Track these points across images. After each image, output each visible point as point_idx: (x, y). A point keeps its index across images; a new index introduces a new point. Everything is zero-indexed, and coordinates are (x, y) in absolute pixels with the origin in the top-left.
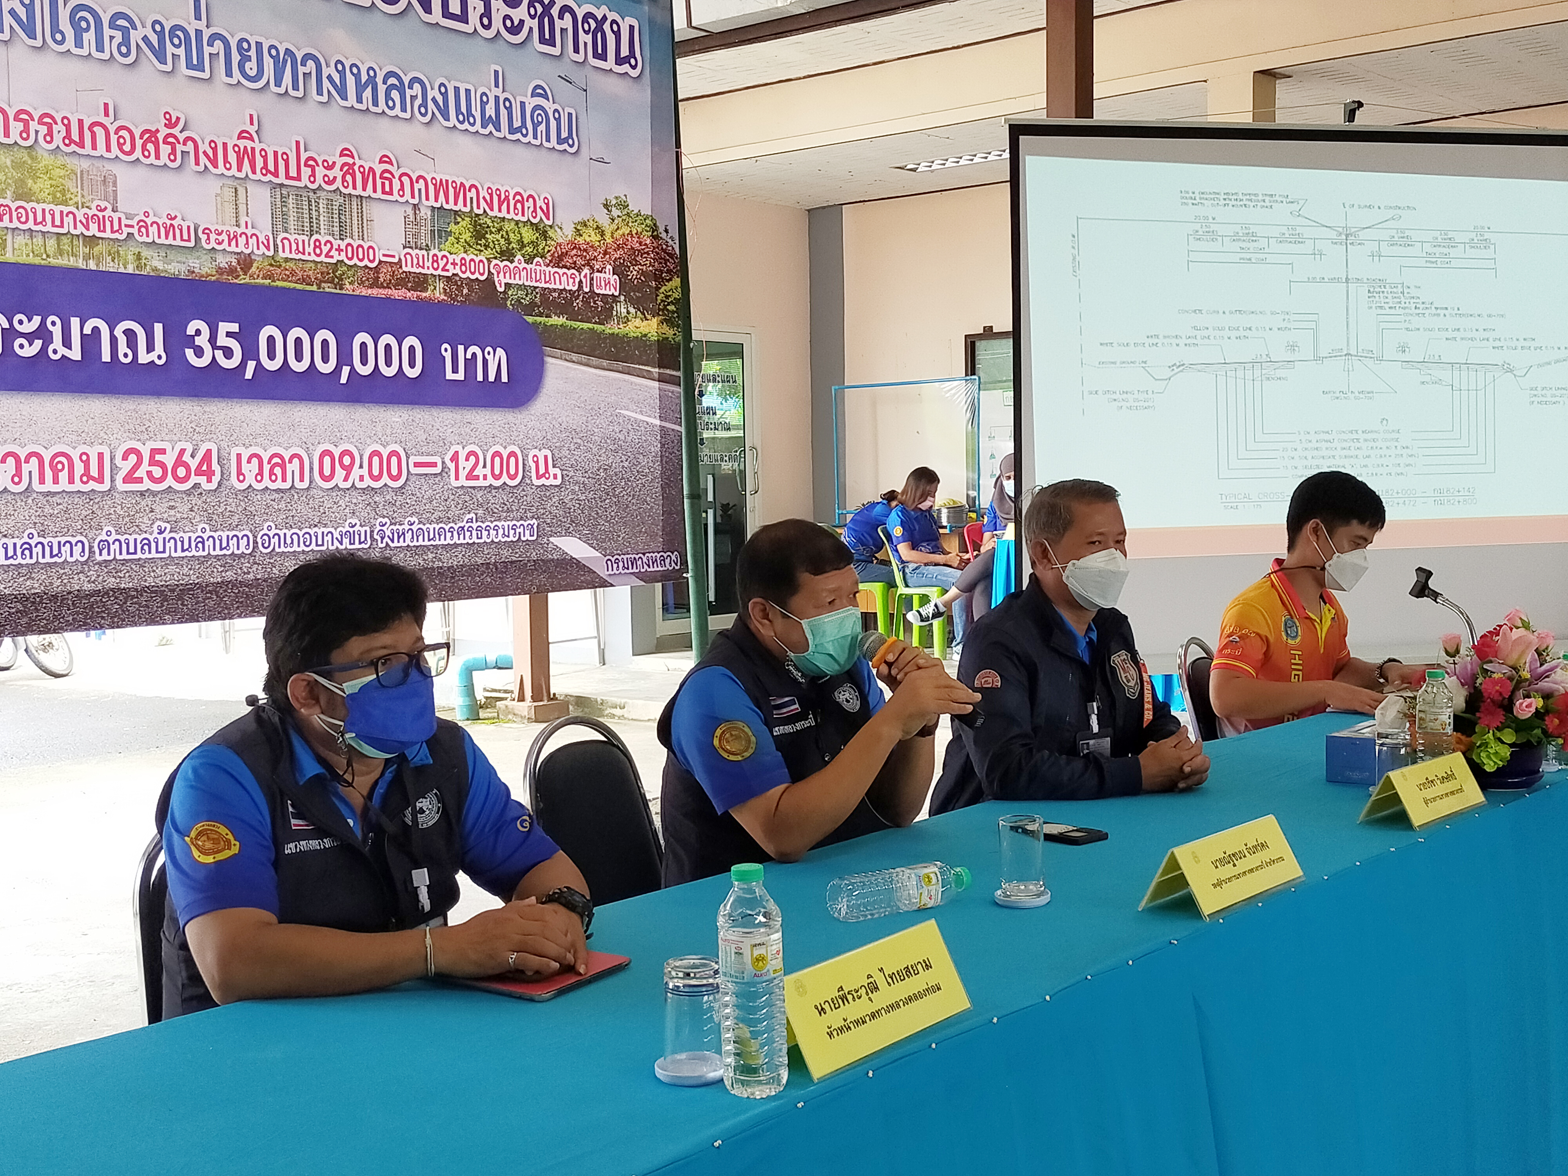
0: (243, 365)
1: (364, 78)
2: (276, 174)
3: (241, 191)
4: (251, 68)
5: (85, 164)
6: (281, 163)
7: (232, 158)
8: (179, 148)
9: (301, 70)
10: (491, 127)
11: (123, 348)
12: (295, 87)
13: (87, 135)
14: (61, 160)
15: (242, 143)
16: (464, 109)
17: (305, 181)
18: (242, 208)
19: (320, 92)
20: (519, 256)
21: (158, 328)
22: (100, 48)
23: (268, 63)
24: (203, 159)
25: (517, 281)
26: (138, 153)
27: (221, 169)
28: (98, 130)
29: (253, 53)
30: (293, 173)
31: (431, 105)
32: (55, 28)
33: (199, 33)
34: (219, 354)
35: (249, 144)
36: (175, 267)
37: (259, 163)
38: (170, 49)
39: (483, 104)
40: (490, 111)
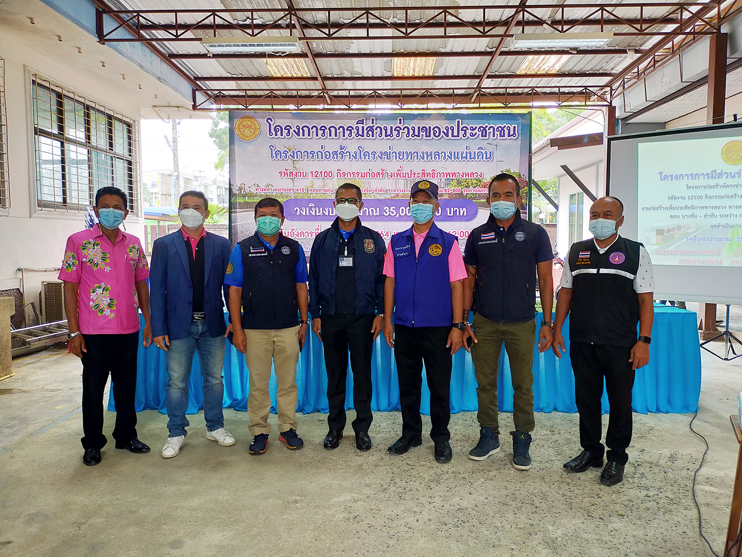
0: (396, 215)
1: (429, 154)
2: (405, 177)
3: (397, 181)
4: (401, 157)
5: (365, 180)
6: (407, 175)
7: (396, 175)
8: (384, 175)
9: (413, 155)
10: (464, 159)
11: (371, 213)
12: (411, 159)
13: (366, 175)
14: (360, 180)
15: (398, 172)
16: (456, 156)
17: (412, 177)
18: (397, 185)
19: (417, 159)
20: (471, 187)
21: (378, 209)
22: (369, 159)
23: (405, 155)
24: (389, 176)
25: (470, 192)
26: (375, 177)
27: (393, 177)
28: (368, 174)
29: (402, 154)
30: (410, 176)
31: (447, 157)
32: (360, 156)
33: (390, 152)
34: (391, 213)
35: (400, 172)
36: (382, 197)
37: (402, 175)
38: (383, 156)
39: (462, 154)
40: (464, 155)
